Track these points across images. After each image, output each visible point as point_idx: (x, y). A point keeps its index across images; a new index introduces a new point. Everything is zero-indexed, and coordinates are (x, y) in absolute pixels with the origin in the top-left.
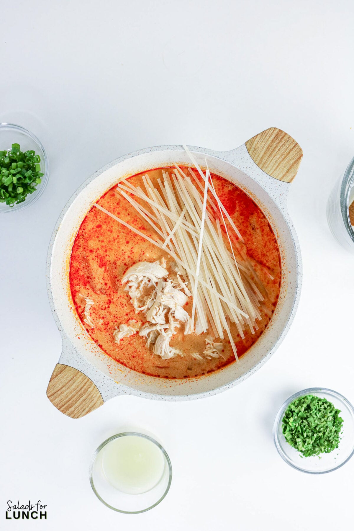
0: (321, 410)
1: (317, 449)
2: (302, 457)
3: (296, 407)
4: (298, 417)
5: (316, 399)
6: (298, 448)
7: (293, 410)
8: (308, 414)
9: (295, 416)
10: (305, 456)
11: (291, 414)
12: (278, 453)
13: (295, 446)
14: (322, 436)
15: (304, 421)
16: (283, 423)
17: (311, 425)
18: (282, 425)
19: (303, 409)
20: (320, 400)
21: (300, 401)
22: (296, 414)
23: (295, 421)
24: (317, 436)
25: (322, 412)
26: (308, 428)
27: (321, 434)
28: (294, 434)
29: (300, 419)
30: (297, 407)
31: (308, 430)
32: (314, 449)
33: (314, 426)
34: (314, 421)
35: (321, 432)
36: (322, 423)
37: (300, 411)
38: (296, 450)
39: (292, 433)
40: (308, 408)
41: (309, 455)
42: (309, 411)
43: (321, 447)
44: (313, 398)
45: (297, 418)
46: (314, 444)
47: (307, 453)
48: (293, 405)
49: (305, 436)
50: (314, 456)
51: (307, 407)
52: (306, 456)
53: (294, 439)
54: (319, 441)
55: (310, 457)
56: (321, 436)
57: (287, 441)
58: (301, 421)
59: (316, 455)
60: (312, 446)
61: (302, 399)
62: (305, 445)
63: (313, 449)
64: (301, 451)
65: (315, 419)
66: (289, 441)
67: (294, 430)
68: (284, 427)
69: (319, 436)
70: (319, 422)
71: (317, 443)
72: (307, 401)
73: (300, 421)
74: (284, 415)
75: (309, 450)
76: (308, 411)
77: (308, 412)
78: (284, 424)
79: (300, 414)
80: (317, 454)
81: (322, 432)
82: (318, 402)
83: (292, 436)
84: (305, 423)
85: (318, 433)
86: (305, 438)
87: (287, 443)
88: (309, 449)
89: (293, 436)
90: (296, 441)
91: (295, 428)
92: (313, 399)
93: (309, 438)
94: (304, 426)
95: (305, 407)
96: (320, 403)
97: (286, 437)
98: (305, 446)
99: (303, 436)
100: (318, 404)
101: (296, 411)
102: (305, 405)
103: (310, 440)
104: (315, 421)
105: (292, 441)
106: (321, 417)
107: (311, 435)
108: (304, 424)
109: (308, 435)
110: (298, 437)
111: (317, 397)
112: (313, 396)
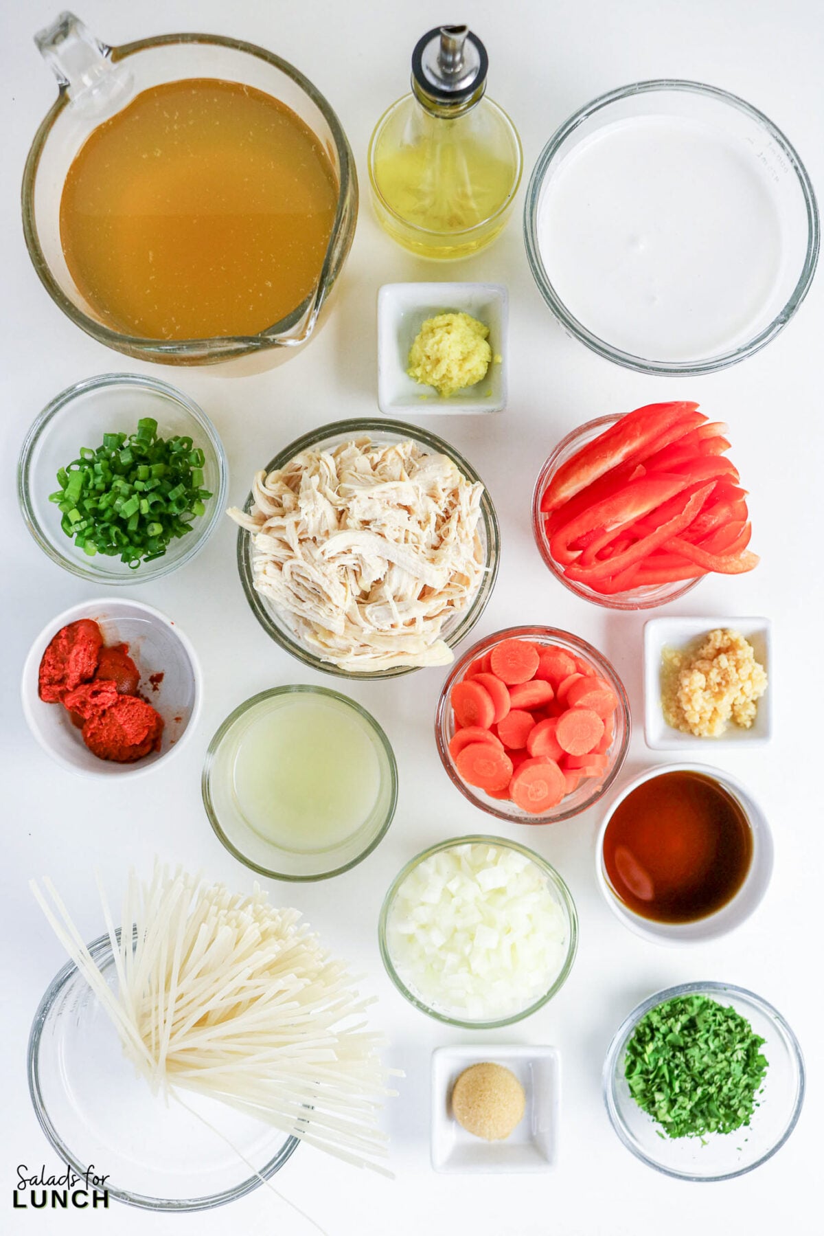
0: (720, 1032)
1: (700, 1122)
2: (663, 1137)
3: (662, 1018)
4: (665, 1042)
5: (711, 1006)
6: (655, 1114)
7: (654, 1027)
8: (689, 1039)
9: (659, 1039)
10: (669, 1135)
11: (650, 1035)
12: (609, 1123)
13: (649, 1108)
14: (715, 1092)
15: (678, 1054)
16: (629, 1054)
17: (693, 1067)
18: (625, 1058)
19: (677, 1027)
20: (720, 1009)
21: (673, 1005)
22: (661, 1036)
23: (656, 1050)
24: (703, 1092)
25: (721, 1038)
26: (685, 1072)
27: (712, 1090)
28: (650, 1082)
29: (668, 1047)
30: (664, 1021)
31: (684, 1076)
32: (692, 1122)
33: (699, 1068)
34: (700, 1056)
35: (714, 1085)
36: (718, 1063)
37: (671, 1031)
38: (652, 1117)
39: (646, 1077)
40: (691, 1026)
41: (681, 1134)
42: (692, 1032)
43: (709, 1118)
44: (704, 1003)
45: (662, 1046)
46: (694, 1110)
47: (676, 1129)
48: (656, 1014)
49: (677, 1090)
50: (691, 1137)
51: (688, 1023)
52: (673, 1136)
53: (649, 1092)
54: (705, 1104)
55: (682, 1138)
56: (713, 1094)
57: (633, 1095)
58: (671, 1053)
59: (697, 1135)
60: (689, 1113)
61: (680, 1004)
62: (673, 1110)
63: (690, 1121)
64: (664, 1123)
65: (703, 1052)
66: (638, 1097)
67: (652, 1072)
68: (629, 1062)
69: (708, 1093)
70: (712, 1061)
71: (702, 1110)
72: (689, 1009)
73: (668, 1054)
74: (633, 1034)
75: (681, 1122)
76: (689, 1032)
77: (690, 1035)
78: (630, 1056)
79: (669, 1037)
80: (698, 1132)
81: (716, 1084)
82: (715, 1015)
83: (646, 1086)
84: (680, 1058)
85: (706, 1087)
86: (676, 1094)
87: (634, 1099)
88: (682, 1119)
89: (649, 1087)
90: (654, 1098)
91: (655, 1068)
92: (705, 1006)
93: (684, 1096)
94: (677, 1066)
95: (683, 1022)
96: (720, 1017)
97: (632, 1085)
98: (672, 1113)
99: (672, 1089)
100: (714, 1018)
101: (663, 1029)
102: (684, 1019)
103: (687, 1100)
104: (703, 1056)
105: (645, 1096)
106: (717, 1050)
107: (689, 1089)
108: (677, 1061)
109: (683, 1088)
110: (660, 1090)
111: (714, 1003)
112: (706, 999)
